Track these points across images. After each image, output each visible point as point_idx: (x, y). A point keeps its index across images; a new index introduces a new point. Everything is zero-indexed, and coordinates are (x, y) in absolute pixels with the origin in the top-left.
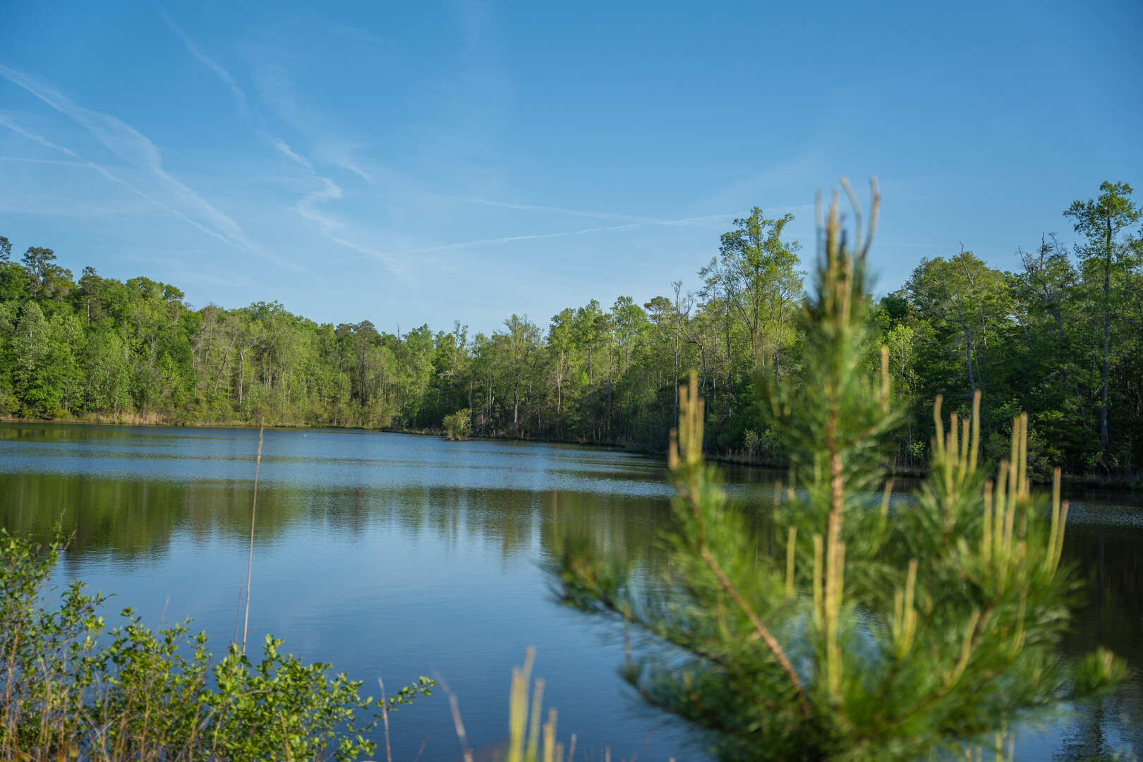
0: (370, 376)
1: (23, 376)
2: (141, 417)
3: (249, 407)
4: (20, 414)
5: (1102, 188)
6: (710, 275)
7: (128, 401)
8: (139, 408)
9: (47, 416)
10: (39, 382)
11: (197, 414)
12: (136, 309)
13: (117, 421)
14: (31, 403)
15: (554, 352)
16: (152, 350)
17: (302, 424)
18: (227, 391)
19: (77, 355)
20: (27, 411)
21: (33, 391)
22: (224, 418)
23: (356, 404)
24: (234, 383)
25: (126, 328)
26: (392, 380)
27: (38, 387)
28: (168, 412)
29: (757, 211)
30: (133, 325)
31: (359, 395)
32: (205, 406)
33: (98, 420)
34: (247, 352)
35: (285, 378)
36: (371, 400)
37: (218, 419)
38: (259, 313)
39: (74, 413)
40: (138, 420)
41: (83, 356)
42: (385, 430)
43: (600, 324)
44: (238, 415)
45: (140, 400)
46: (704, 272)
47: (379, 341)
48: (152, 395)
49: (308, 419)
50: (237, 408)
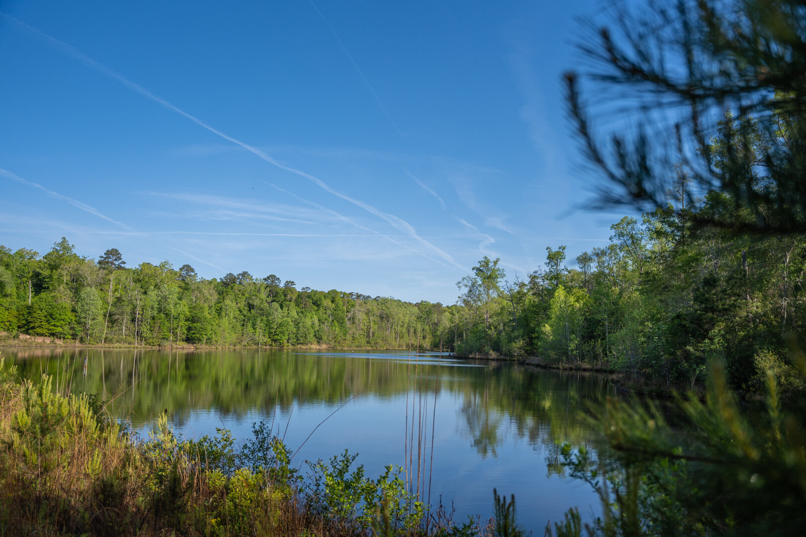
1: (273, 331)
2: (320, 346)
3: (373, 342)
5: (547, 249)
7: (314, 340)
8: (318, 342)
10: (278, 333)
11: (343, 345)
12: (327, 303)
13: (308, 348)
14: (275, 341)
17: (404, 348)
18: (364, 335)
19: (295, 322)
20: (274, 344)
21: (276, 336)
24: (368, 331)
27: (277, 335)
28: (330, 344)
29: (486, 258)
30: (325, 309)
33: (301, 348)
37: (357, 346)
40: (318, 347)
41: (297, 324)
44: (368, 345)
45: (319, 340)
48: (325, 338)
49: (407, 346)
50: (368, 342)
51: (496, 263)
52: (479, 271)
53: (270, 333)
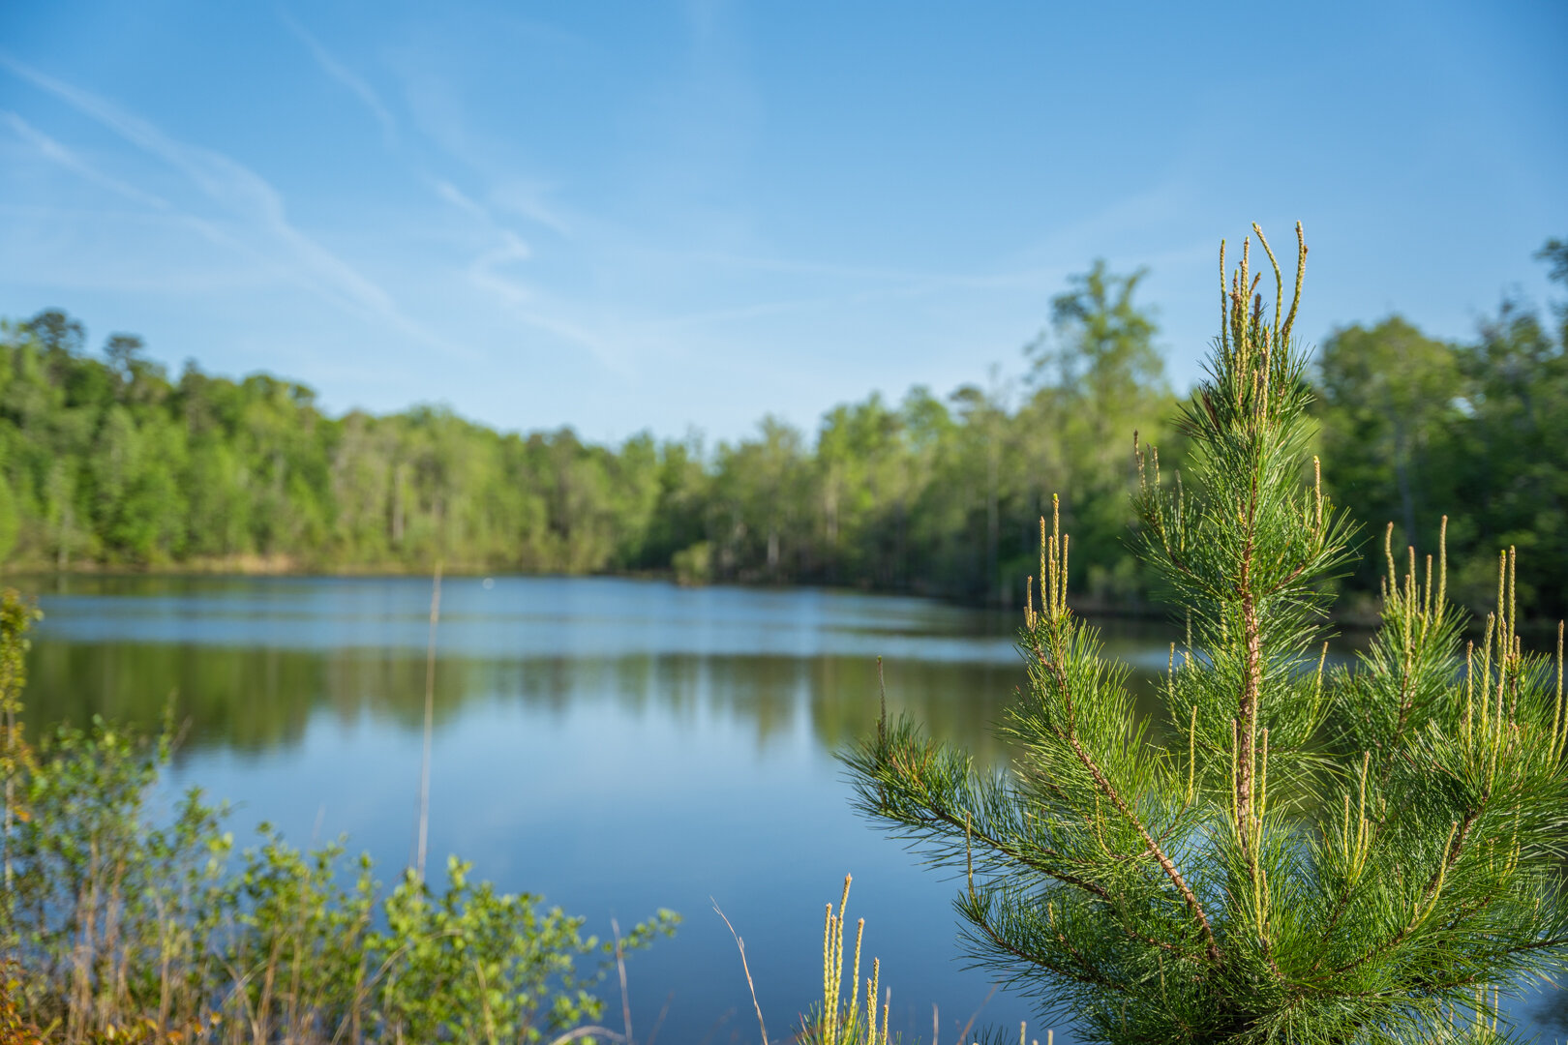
0: (573, 501)
1: (108, 508)
2: (266, 561)
3: (409, 546)
4: (102, 560)
6: (1038, 354)
7: (248, 541)
8: (261, 549)
9: (140, 562)
10: (125, 516)
12: (256, 415)
13: (232, 568)
14: (118, 544)
15: (823, 463)
16: (278, 470)
17: (481, 567)
18: (379, 525)
20: (113, 555)
21: (119, 528)
22: (374, 560)
23: (555, 539)
24: (389, 512)
25: (242, 440)
26: (602, 504)
27: (123, 522)
28: (301, 554)
29: (1099, 265)
30: (252, 436)
31: (559, 526)
32: (350, 546)
33: (207, 567)
34: (405, 471)
35: (460, 504)
36: (575, 534)
37: (368, 563)
38: (420, 420)
39: (178, 556)
40: (261, 567)
41: (186, 480)
42: (594, 574)
43: (887, 424)
44: (395, 557)
45: (263, 539)
46: (1029, 349)
47: (583, 454)
48: (279, 531)
49: (490, 560)
50: (394, 548)
51: (1131, 283)
52: (1066, 307)
53: (96, 516)
